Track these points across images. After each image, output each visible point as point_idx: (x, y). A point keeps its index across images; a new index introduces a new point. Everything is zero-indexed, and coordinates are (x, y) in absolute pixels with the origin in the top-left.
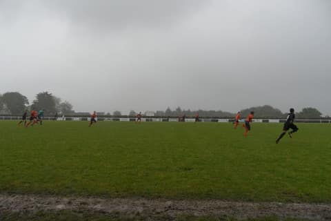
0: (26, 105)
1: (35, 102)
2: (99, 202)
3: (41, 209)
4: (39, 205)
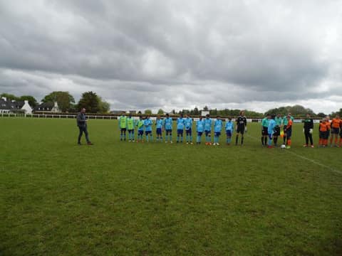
1: (81, 101)
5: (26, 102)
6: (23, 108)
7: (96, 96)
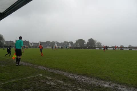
0: (85, 44)
1: (88, 42)
2: (124, 88)
3: (99, 85)
4: (98, 83)
5: (70, 44)
7: (94, 40)
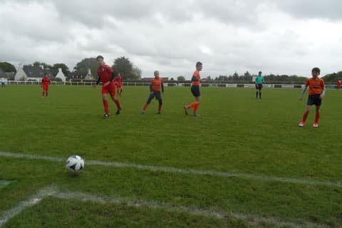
5: (60, 70)
6: (57, 76)
7: (129, 62)
